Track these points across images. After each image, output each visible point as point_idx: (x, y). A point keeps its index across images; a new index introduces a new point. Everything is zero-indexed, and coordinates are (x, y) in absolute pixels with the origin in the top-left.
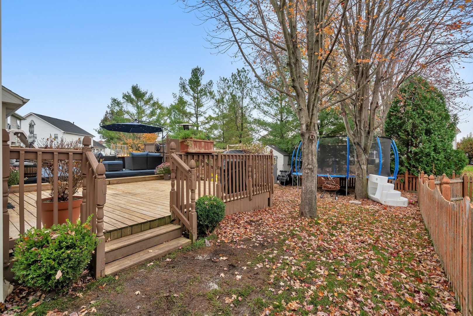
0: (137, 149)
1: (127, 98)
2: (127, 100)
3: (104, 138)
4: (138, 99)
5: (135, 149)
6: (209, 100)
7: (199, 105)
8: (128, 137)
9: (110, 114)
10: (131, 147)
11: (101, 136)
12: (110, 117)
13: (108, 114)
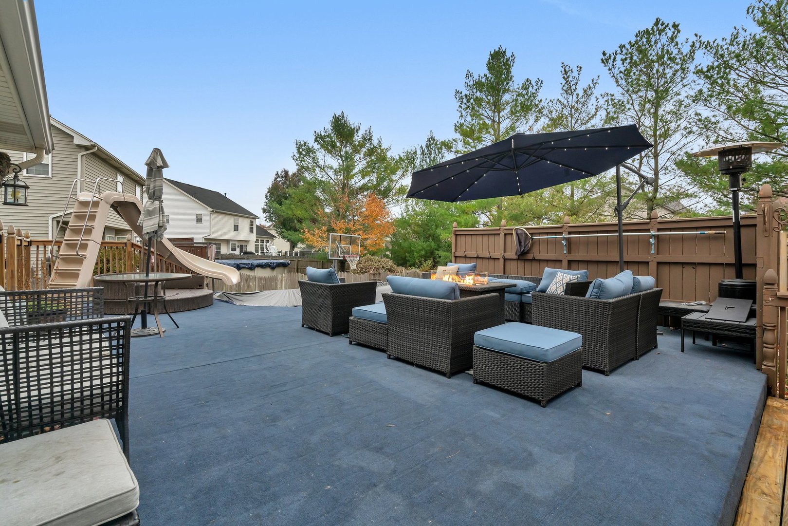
1: (323, 141)
2: (323, 146)
3: (271, 220)
4: (341, 142)
9: (282, 177)
11: (267, 216)
12: (282, 183)
13: (279, 177)
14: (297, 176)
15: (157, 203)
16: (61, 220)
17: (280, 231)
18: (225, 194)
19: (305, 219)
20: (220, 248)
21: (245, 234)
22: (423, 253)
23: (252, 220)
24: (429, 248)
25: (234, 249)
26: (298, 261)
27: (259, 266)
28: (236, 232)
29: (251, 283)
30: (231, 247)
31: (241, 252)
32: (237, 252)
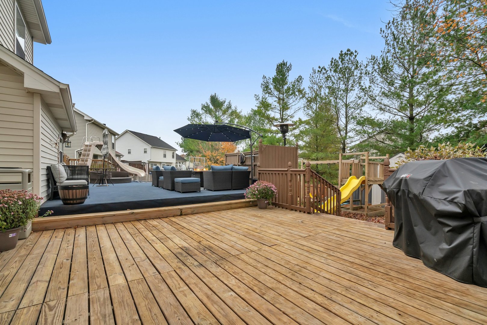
0: (216, 162)
1: (206, 108)
2: (206, 111)
3: (185, 152)
4: (216, 110)
5: (213, 162)
6: (298, 100)
7: (284, 107)
8: (207, 149)
10: (210, 159)
15: (106, 145)
16: (79, 152)
21: (170, 159)
23: (173, 151)
28: (165, 158)
30: (162, 166)
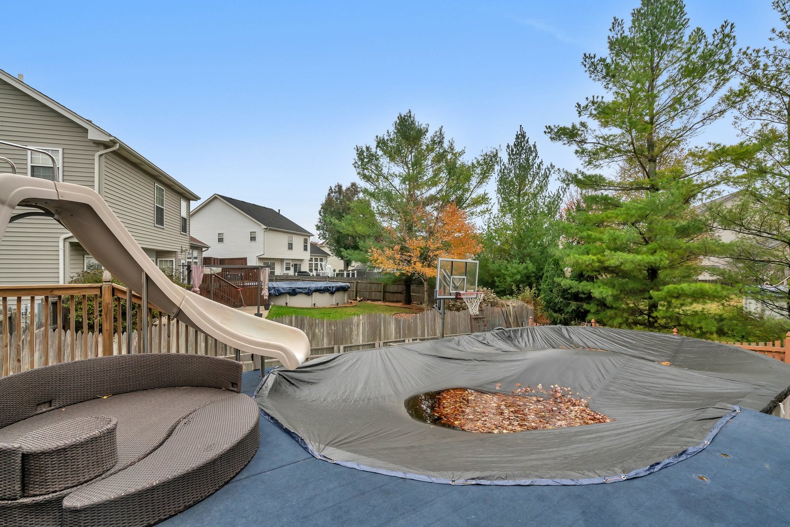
4: (408, 148)
9: (335, 192)
11: (320, 233)
12: (337, 199)
13: (332, 192)
14: (351, 191)
17: (333, 249)
18: (279, 210)
19: (369, 236)
20: (274, 267)
21: (300, 253)
22: (519, 277)
23: (306, 237)
24: (525, 271)
25: (288, 269)
26: (357, 282)
27: (318, 290)
28: (290, 251)
29: (317, 331)
30: (285, 266)
31: (295, 271)
32: (291, 272)
